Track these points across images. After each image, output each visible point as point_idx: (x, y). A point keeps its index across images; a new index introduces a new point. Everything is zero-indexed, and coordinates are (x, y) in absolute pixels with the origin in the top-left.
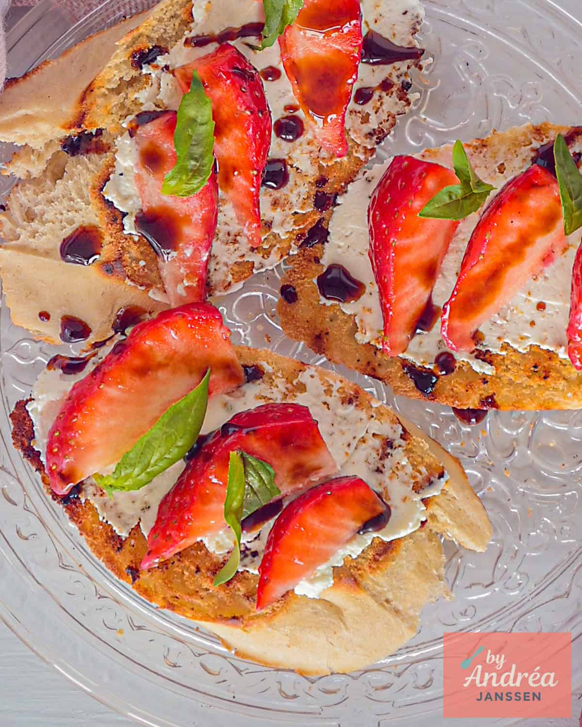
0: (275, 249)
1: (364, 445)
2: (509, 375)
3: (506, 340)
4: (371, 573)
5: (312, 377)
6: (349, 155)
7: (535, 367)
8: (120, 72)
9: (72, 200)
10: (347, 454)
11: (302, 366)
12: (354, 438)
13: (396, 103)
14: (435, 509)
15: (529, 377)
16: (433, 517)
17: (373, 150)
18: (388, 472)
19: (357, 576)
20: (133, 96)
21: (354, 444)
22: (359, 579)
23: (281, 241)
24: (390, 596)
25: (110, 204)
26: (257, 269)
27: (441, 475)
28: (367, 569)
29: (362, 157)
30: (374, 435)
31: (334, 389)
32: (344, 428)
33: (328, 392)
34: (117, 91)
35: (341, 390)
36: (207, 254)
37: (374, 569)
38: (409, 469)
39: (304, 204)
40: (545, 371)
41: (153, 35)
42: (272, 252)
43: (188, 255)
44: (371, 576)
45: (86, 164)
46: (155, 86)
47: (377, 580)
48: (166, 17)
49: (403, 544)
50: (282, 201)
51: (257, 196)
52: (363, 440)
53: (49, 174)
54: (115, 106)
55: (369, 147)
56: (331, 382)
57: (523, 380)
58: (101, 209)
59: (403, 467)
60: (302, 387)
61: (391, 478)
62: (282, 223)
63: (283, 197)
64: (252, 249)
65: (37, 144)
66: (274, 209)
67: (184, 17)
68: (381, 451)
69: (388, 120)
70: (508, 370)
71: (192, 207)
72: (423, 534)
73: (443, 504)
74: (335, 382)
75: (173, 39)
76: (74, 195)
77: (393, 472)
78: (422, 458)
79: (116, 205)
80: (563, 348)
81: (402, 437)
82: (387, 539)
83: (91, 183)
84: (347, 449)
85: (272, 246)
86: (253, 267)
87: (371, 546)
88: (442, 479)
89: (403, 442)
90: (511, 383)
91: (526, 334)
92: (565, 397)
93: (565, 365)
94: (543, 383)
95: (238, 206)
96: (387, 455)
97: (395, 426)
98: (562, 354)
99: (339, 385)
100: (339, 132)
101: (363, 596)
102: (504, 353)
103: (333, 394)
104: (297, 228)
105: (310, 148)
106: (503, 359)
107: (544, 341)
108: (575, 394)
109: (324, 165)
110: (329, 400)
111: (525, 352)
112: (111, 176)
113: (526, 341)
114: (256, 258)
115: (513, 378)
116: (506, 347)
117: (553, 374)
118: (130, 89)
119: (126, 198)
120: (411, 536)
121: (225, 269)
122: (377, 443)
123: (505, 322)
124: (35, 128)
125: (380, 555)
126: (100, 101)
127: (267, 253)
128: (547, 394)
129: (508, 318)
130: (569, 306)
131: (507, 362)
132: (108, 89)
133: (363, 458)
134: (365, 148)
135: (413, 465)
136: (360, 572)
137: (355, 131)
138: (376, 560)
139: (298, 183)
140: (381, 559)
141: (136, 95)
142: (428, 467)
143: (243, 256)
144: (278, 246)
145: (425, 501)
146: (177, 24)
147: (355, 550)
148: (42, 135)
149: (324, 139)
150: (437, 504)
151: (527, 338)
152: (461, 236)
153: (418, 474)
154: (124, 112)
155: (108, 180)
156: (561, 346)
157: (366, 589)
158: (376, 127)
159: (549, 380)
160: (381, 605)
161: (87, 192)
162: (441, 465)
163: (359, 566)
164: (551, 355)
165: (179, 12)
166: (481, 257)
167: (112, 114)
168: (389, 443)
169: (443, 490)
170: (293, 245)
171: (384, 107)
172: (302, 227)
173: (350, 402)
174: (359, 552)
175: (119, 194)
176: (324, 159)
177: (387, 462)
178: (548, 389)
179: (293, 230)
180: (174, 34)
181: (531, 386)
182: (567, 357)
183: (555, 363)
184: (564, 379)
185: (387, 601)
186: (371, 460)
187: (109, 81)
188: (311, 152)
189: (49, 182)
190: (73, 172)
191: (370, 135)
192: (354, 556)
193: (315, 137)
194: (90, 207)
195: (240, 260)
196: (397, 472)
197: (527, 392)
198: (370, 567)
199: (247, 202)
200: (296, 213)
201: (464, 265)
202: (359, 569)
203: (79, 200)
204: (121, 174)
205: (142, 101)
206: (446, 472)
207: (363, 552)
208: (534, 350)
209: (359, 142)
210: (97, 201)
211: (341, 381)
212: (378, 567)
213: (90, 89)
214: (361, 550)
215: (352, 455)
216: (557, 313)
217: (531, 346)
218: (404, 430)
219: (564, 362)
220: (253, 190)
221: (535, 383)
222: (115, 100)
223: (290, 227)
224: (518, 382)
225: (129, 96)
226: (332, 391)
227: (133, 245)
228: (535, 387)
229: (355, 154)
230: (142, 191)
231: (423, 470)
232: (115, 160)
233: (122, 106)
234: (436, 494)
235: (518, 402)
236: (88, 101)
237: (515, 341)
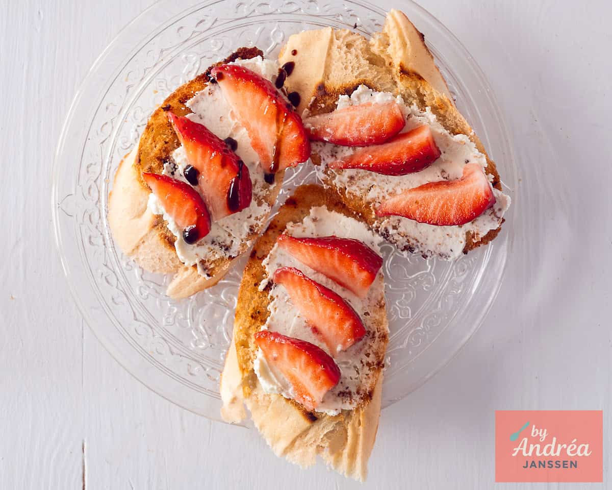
0: (328, 177)
1: (227, 235)
2: (256, 297)
3: (275, 299)
4: (159, 234)
5: (265, 210)
6: (376, 219)
7: (259, 312)
8: (429, 95)
9: (358, 68)
10: (223, 226)
11: (271, 205)
12: (231, 230)
13: (402, 244)
14: (191, 270)
15: (254, 308)
16: (187, 269)
17: (377, 231)
18: (212, 247)
19: (158, 227)
20: (414, 102)
21: (228, 230)
22: (156, 228)
23: (331, 181)
24: (146, 244)
25: (356, 88)
26: (317, 167)
27: (208, 275)
28: (161, 233)
29: (374, 225)
30: (232, 241)
31: (258, 222)
32: (237, 225)
33: (257, 219)
34: (418, 93)
35: (257, 225)
36: (327, 140)
37: (161, 236)
38: (213, 259)
39: (351, 194)
40: (256, 317)
41: (448, 113)
42: (326, 175)
43: (327, 130)
44: (157, 234)
45: (376, 77)
46: (420, 114)
47: (155, 238)
48: (456, 121)
49: (173, 252)
50: (353, 181)
51: (358, 167)
52: (230, 235)
53: (372, 56)
54: (410, 92)
55: (379, 229)
56: (261, 220)
57: (253, 305)
58: (353, 84)
59: (215, 256)
60: (260, 204)
61: (209, 248)
62: (341, 182)
63: (355, 182)
64: (327, 165)
65: (390, 50)
66: (349, 177)
67: (457, 131)
68: (223, 244)
69: (394, 240)
70: (259, 297)
71: (353, 133)
72: (178, 263)
73: (193, 275)
74: (262, 222)
75: (445, 124)
76: (360, 70)
77: (212, 250)
78: (218, 266)
79: (355, 92)
80: (267, 329)
81: (230, 257)
82: (176, 244)
83: (367, 79)
84: (225, 225)
85: (329, 175)
86: (318, 165)
87: (172, 235)
88: (206, 275)
89: (227, 256)
90: (252, 298)
91: (277, 310)
92: (240, 325)
93: (257, 328)
94: (250, 315)
95: (352, 157)
96: (221, 247)
97: (237, 253)
98: (264, 328)
99: (260, 224)
100: (390, 212)
101: (147, 229)
102: (269, 297)
103: (255, 221)
104: (338, 189)
105: (381, 198)
106: (265, 296)
107: (272, 319)
108: (241, 330)
109: (371, 205)
110: (253, 219)
111: (268, 308)
112: (371, 90)
113: (274, 310)
114: (322, 167)
115: (254, 300)
116: (272, 299)
117: (253, 321)
118: (418, 100)
119: (358, 97)
120: (177, 257)
121: (318, 151)
122: (228, 243)
123: (286, 301)
124: (400, 49)
125: (168, 240)
126: (414, 83)
127: (325, 173)
128: (243, 316)
129: (287, 303)
130: (289, 336)
131: (264, 298)
132: (419, 88)
133: (220, 235)
134: (379, 227)
135: (215, 260)
136: (160, 228)
137: (388, 222)
138: (165, 237)
139: (362, 190)
140: (166, 240)
141: (415, 104)
142: (213, 269)
143: (324, 160)
144: (329, 178)
145: (195, 266)
146: (453, 126)
147: (171, 226)
148: (396, 53)
149: (386, 204)
150: (194, 272)
151: (275, 311)
152: (334, 287)
153: (210, 263)
154: (406, 96)
155: (369, 88)
156: (268, 328)
157: (150, 231)
158: (390, 233)
159: (251, 318)
160: (142, 239)
161: (362, 77)
162: (214, 276)
163: (163, 228)
164: (263, 321)
165: (459, 128)
166: (322, 295)
167: (406, 90)
168: (227, 249)
169: (200, 276)
170: (329, 187)
171: (401, 238)
172: (338, 192)
173: (251, 230)
174: (170, 229)
175: (361, 94)
176: (374, 205)
177: (217, 247)
178: (246, 317)
179: (337, 187)
180: (448, 125)
181: (249, 308)
182: (262, 330)
183: (258, 323)
184: (249, 327)
185: (143, 242)
186: (218, 239)
187: (424, 89)
188: (378, 198)
189: (367, 56)
190: (373, 69)
191: (386, 230)
192: (168, 226)
193: (387, 200)
194: (354, 78)
195: (322, 158)
196: (212, 252)
197: (246, 306)
198: (162, 234)
199: (354, 161)
200: (346, 189)
201: (319, 285)
202: (161, 228)
203: (358, 72)
204: (371, 95)
205: (412, 107)
206: (211, 277)
207: (170, 231)
208: (268, 313)
209: (383, 224)
210: (357, 82)
211: (262, 226)
212: (162, 238)
213: (420, 78)
214: (171, 230)
215: (222, 229)
216: (286, 329)
217: (270, 312)
218: (234, 257)
219: (258, 328)
220: (361, 165)
221: (250, 311)
222: (413, 92)
223: (339, 185)
224: (252, 303)
225: (415, 100)
226: (257, 220)
227: (333, 101)
228: (248, 311)
229: (376, 222)
230: (362, 106)
231: (212, 266)
232: (380, 91)
233: (410, 96)
234: (199, 272)
235: (242, 300)
236: (414, 77)
237: (275, 304)
